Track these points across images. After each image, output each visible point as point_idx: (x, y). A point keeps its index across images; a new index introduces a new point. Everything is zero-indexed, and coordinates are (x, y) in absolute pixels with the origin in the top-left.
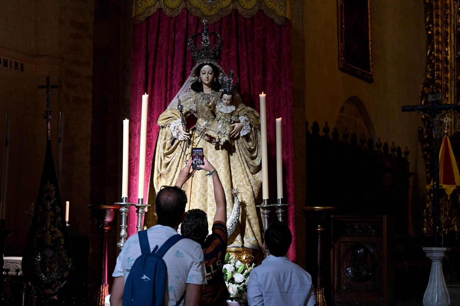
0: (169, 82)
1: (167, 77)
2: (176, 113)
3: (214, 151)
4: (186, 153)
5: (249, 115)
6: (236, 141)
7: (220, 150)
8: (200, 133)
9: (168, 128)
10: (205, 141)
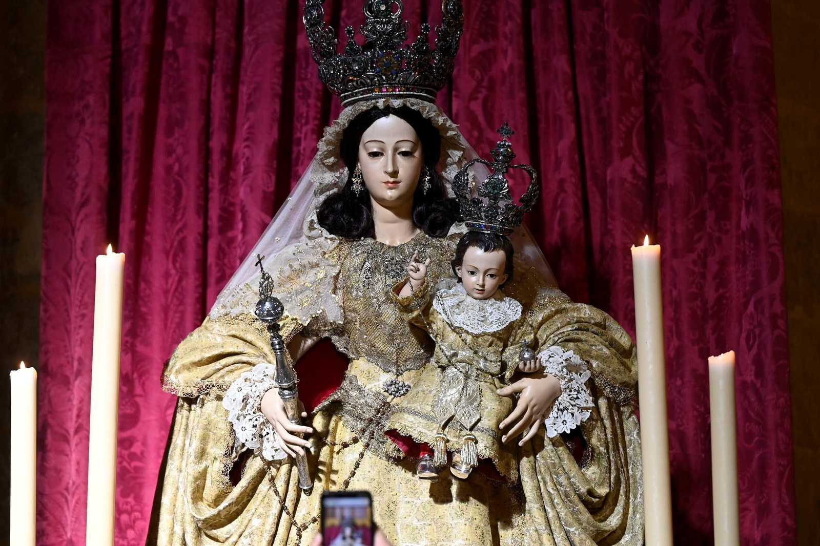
0: (215, 195)
1: (206, 170)
2: (249, 337)
3: (428, 507)
4: (299, 518)
5: (586, 341)
6: (525, 462)
7: (455, 503)
8: (361, 425)
9: (215, 403)
10: (384, 462)
